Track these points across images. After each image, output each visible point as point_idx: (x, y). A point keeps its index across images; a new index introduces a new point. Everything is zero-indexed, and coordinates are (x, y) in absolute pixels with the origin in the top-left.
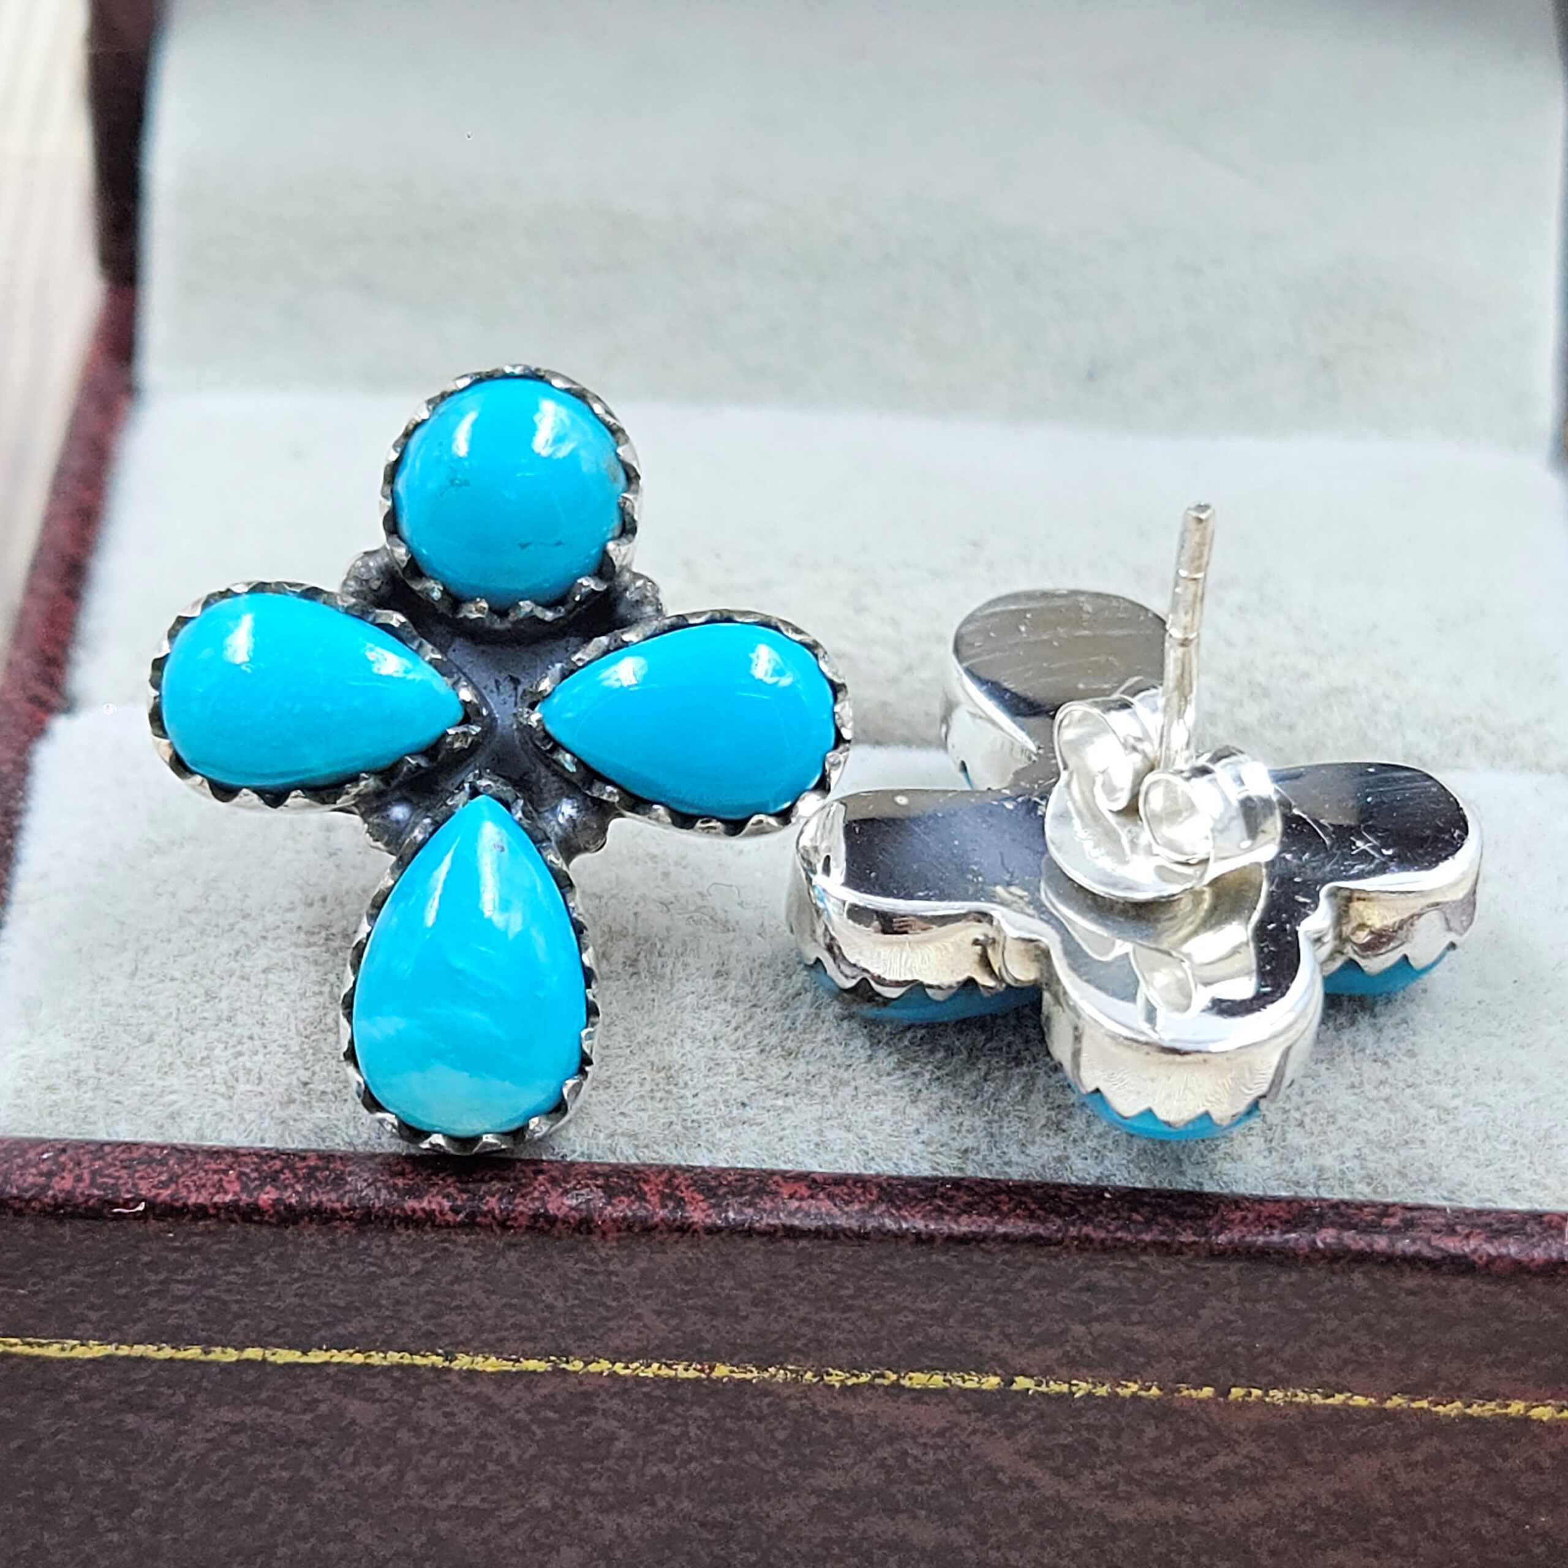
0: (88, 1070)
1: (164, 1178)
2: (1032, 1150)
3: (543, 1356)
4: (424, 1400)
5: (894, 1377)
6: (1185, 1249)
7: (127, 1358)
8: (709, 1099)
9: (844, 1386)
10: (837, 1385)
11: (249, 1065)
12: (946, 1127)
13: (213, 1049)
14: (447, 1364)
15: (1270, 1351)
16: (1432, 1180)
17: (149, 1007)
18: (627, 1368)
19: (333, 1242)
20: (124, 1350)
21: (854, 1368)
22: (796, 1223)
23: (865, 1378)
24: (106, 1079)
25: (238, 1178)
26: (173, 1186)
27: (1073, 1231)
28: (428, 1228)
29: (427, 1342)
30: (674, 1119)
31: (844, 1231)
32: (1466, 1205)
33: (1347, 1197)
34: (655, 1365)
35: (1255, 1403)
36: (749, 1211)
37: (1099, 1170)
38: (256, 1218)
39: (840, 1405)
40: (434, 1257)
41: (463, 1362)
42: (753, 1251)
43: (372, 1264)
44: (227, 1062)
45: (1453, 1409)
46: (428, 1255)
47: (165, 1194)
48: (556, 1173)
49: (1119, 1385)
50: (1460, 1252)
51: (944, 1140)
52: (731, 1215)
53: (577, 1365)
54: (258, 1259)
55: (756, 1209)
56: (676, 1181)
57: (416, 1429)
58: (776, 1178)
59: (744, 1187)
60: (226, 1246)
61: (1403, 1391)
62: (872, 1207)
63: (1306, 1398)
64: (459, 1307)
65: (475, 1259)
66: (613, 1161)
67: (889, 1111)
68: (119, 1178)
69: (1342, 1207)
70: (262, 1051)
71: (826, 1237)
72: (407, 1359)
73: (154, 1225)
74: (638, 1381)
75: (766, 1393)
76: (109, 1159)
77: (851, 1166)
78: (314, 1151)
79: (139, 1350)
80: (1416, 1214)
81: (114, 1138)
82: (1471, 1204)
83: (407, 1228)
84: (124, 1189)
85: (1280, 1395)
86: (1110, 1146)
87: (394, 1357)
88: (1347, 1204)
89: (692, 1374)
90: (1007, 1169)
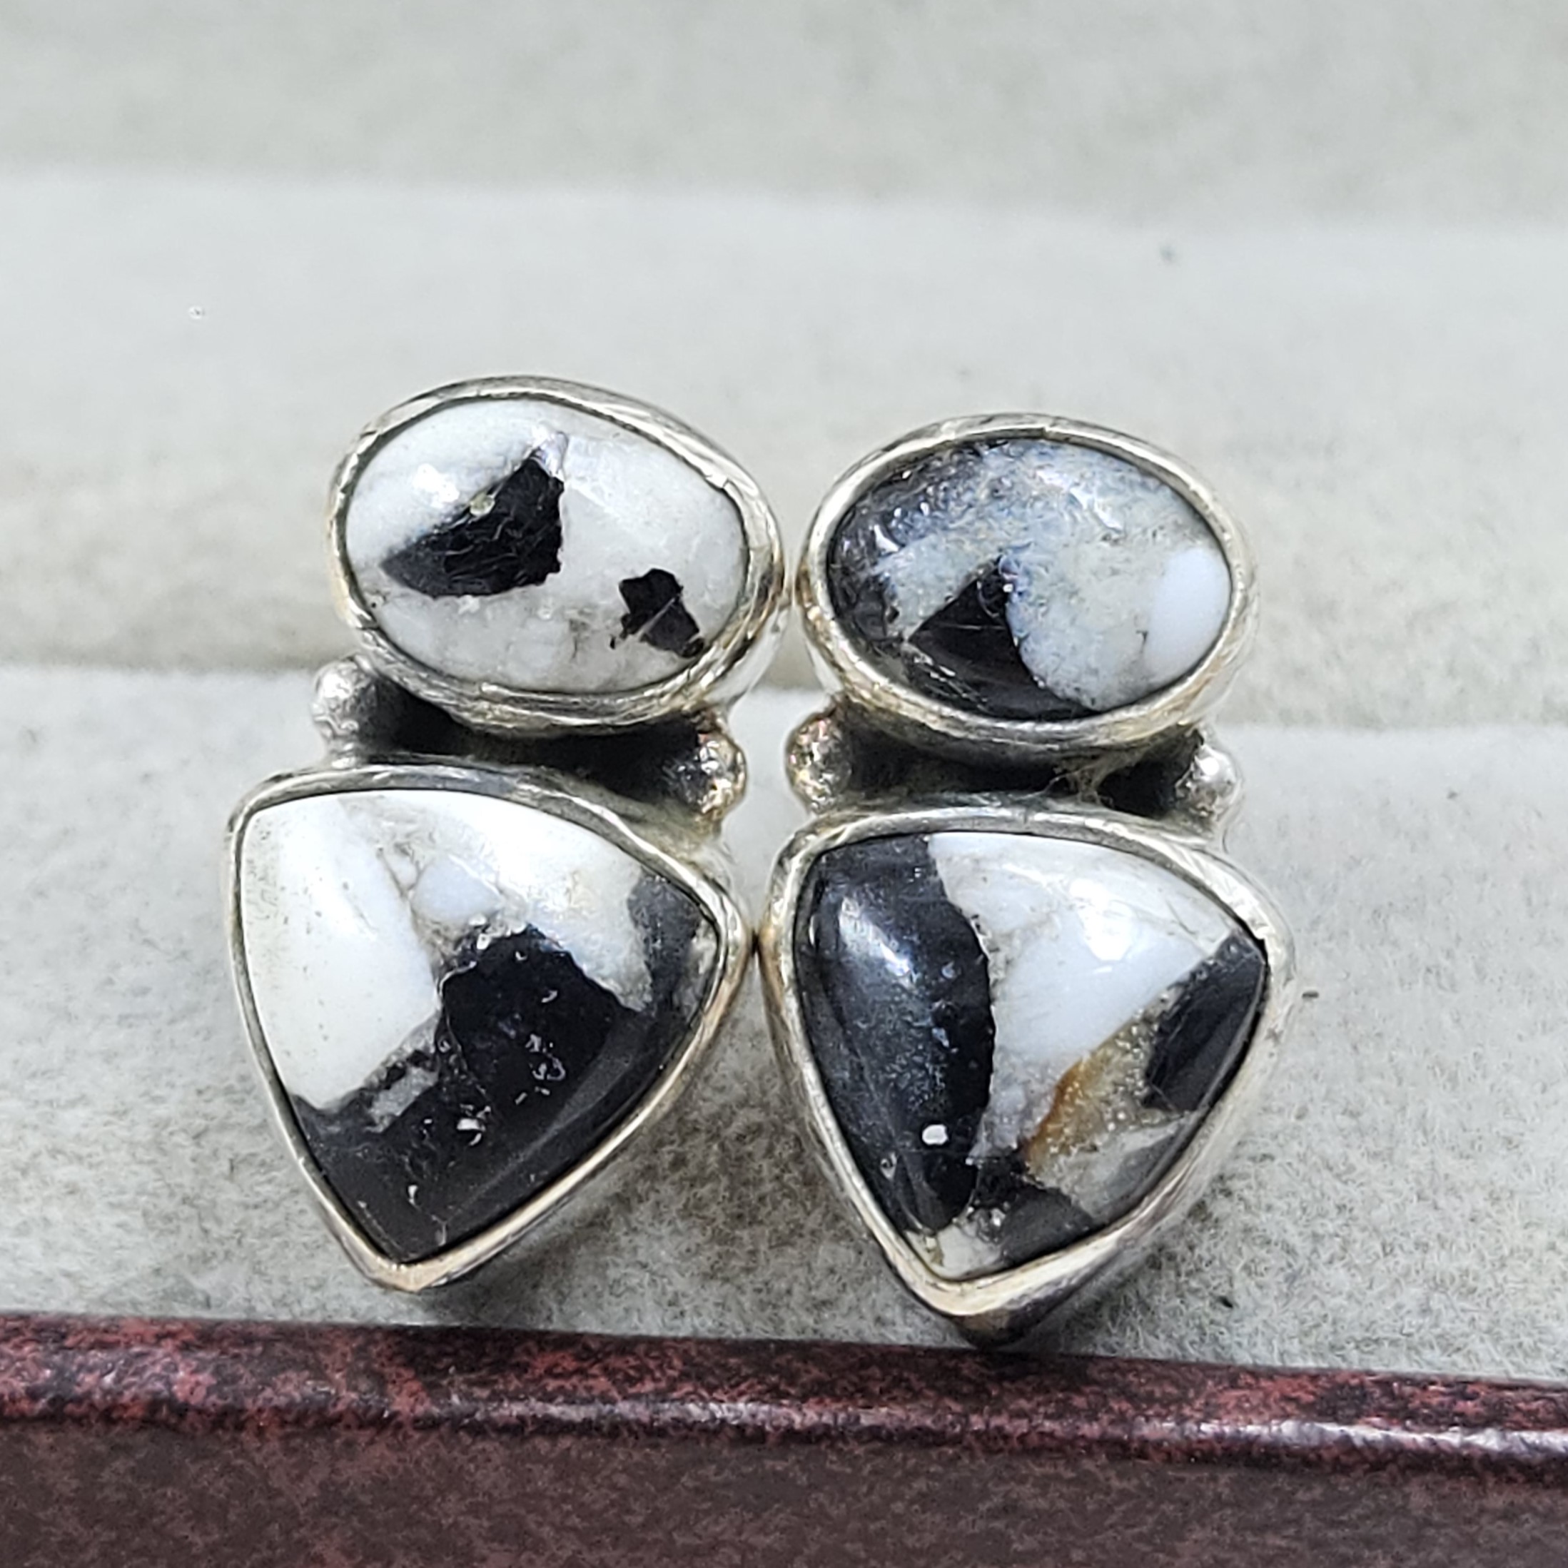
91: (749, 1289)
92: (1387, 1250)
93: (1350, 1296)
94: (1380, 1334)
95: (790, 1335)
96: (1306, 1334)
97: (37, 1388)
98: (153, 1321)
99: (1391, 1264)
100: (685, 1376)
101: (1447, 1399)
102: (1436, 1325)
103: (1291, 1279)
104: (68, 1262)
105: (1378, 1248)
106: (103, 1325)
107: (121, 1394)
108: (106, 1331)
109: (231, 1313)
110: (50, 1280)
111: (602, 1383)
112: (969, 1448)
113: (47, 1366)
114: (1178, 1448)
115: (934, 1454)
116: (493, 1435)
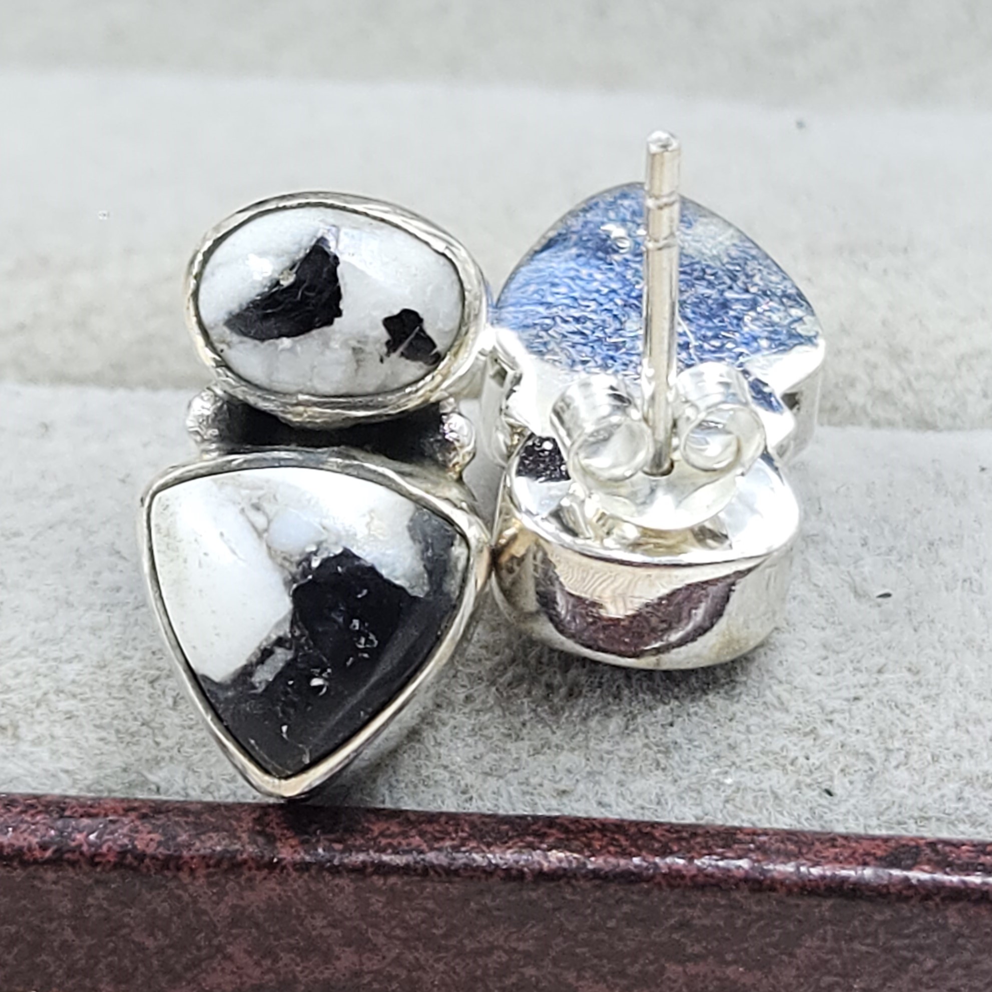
91: (515, 783)
92: (935, 759)
93: (911, 789)
94: (930, 814)
95: (542, 812)
96: (882, 814)
97: (45, 843)
98: (122, 800)
99: (938, 768)
100: (471, 837)
101: (972, 855)
102: (966, 808)
103: (871, 778)
104: (66, 763)
105: (929, 757)
106: (89, 803)
107: (100, 847)
108: (91, 806)
109: (173, 795)
110: (53, 776)
111: (417, 840)
112: (659, 884)
113: (52, 828)
114: (796, 884)
115: (635, 888)
116: (345, 874)
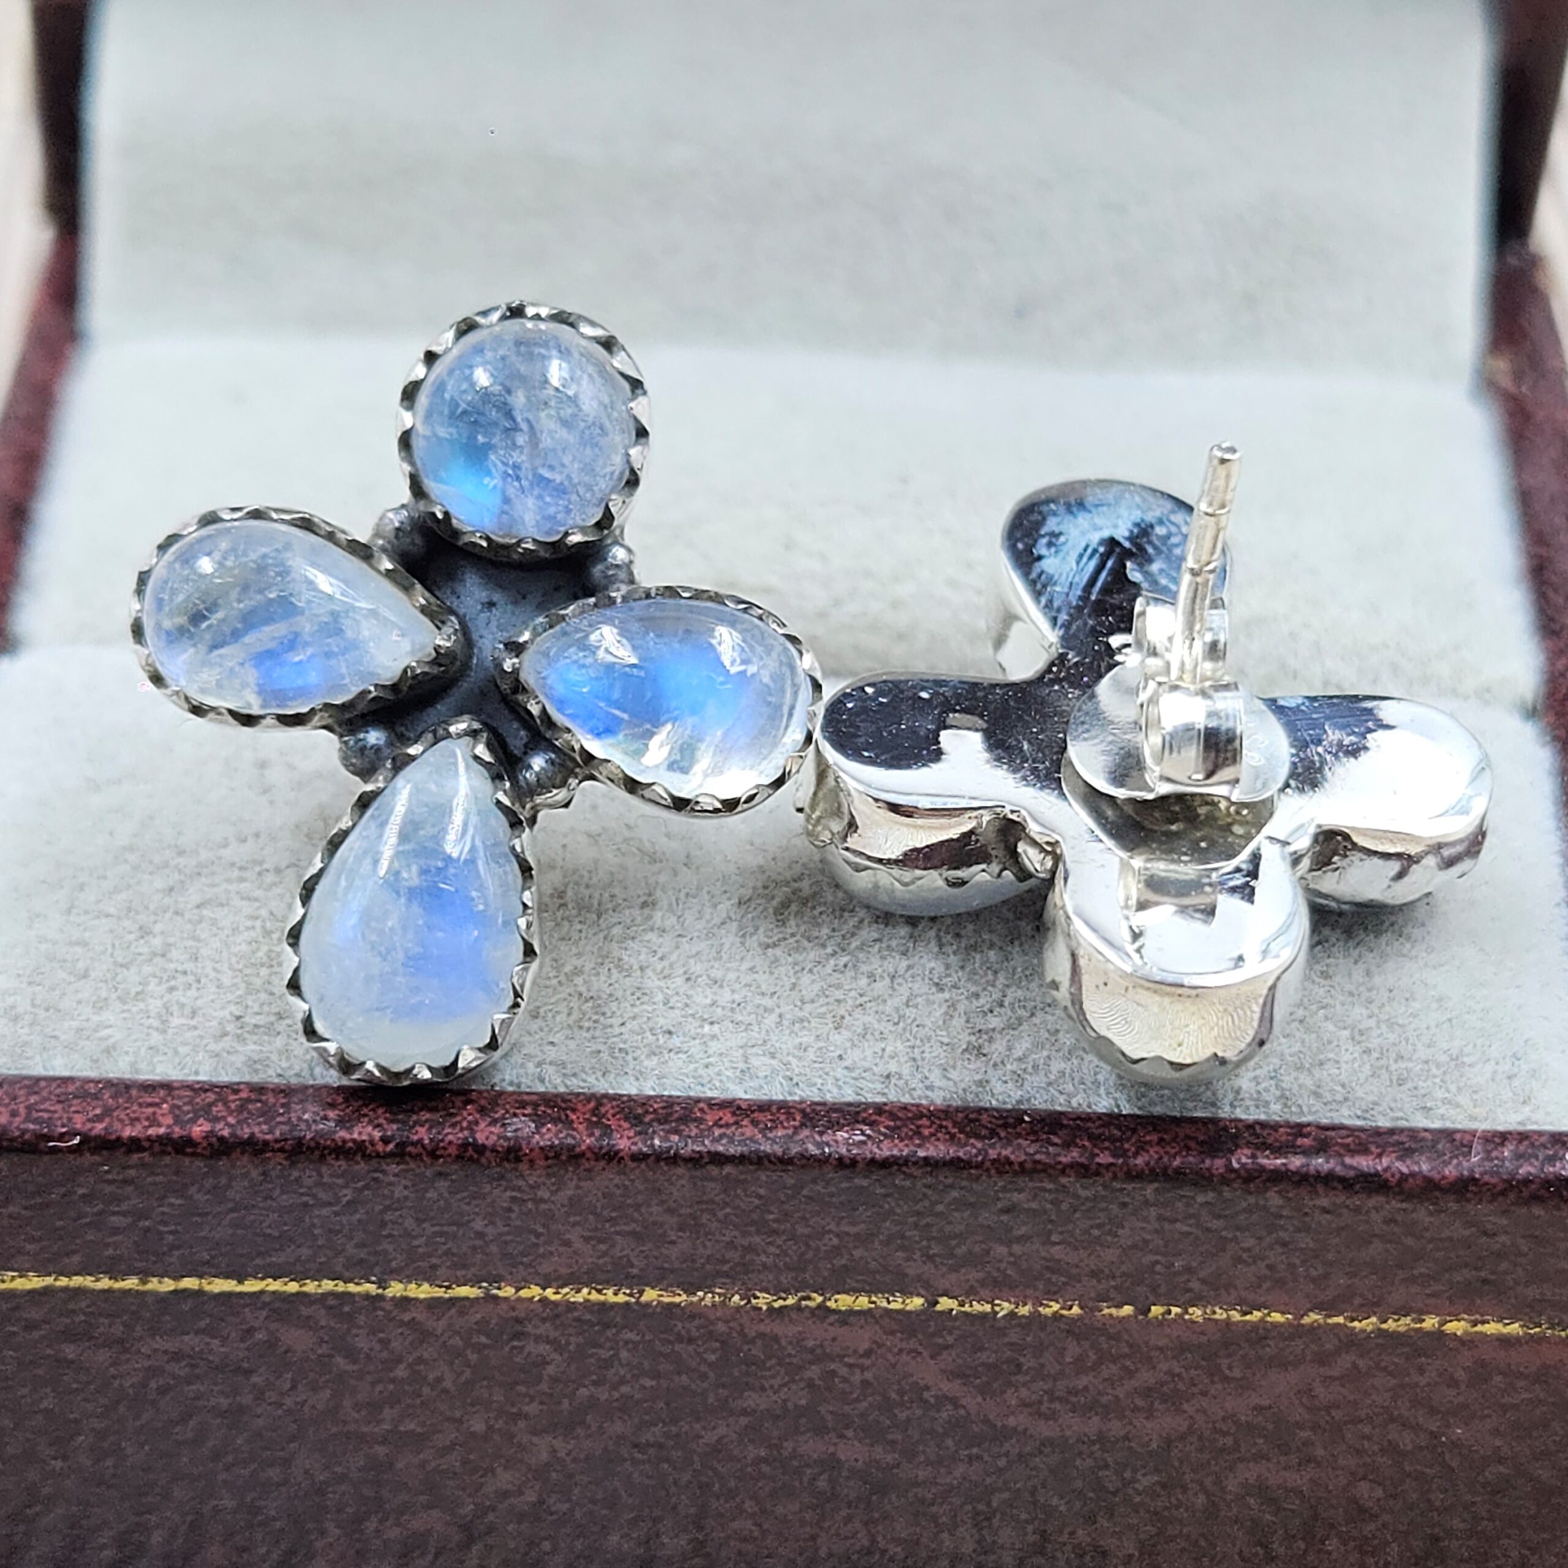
0: (23, 1005)
1: (98, 1111)
2: (954, 1074)
3: (475, 1282)
4: (360, 1327)
5: (820, 1299)
6: (1103, 1171)
7: (66, 1289)
8: (637, 1028)
9: (771, 1309)
10: (765, 1308)
11: (182, 1000)
12: (869, 1053)
13: (148, 984)
14: (380, 1291)
15: (1188, 1270)
16: (1346, 1099)
17: (84, 944)
18: (557, 1293)
19: (264, 1174)
20: (63, 1282)
21: (779, 1290)
22: (721, 1149)
23: (791, 1301)
24: (42, 1014)
25: (171, 1111)
26: (107, 1120)
27: (993, 1154)
28: (358, 1158)
29: (359, 1270)
30: (602, 1048)
31: (768, 1156)
32: (1380, 1124)
33: (1263, 1117)
34: (585, 1291)
35: (1174, 1320)
36: (675, 1138)
37: (1020, 1093)
38: (189, 1150)
39: (766, 1328)
40: (366, 1187)
41: (396, 1289)
42: (680, 1177)
43: (302, 1194)
44: (162, 997)
45: (1369, 1324)
46: (360, 1184)
47: (99, 1128)
48: (483, 1102)
49: (1042, 1305)
50: (1372, 1171)
51: (867, 1065)
52: (657, 1142)
53: (508, 1291)
54: (192, 1190)
55: (680, 1136)
56: (603, 1110)
57: (351, 1355)
58: (701, 1105)
59: (671, 1114)
60: (160, 1179)
61: (1318, 1307)
62: (794, 1133)
63: (1225, 1316)
64: (390, 1236)
65: (406, 1187)
66: (542, 1089)
67: (813, 1038)
68: (55, 1112)
69: (1257, 1127)
70: (195, 985)
71: (751, 1163)
72: (341, 1287)
73: (89, 1159)
74: (571, 1306)
75: (693, 1317)
76: (45, 1094)
77: (776, 1092)
78: (247, 1084)
79: (77, 1281)
80: (1328, 1133)
81: (51, 1073)
82: (1384, 1123)
83: (337, 1158)
84: (59, 1123)
85: (1199, 1312)
86: (1030, 1070)
87: (328, 1285)
88: (1263, 1125)
89: (621, 1298)
90: (929, 1093)
